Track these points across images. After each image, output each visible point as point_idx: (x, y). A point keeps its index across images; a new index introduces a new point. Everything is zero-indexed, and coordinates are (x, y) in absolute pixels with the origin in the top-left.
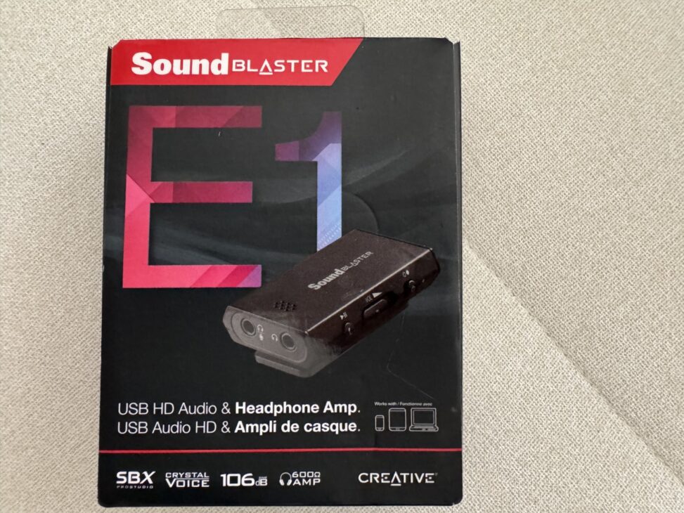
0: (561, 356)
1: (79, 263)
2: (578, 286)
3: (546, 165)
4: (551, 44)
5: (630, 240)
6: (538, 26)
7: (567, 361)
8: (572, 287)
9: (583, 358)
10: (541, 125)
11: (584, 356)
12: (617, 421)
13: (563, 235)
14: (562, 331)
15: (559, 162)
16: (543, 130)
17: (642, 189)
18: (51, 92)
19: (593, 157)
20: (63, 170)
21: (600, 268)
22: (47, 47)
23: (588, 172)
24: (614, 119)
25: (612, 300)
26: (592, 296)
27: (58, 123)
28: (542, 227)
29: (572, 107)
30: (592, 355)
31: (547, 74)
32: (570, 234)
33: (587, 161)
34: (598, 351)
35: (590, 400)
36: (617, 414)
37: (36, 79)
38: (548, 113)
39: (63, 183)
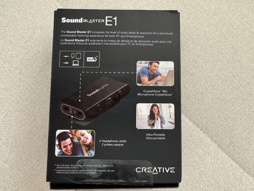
0: (224, 154)
1: (40, 142)
2: (227, 128)
3: (210, 84)
4: (207, 39)
5: (244, 109)
6: (201, 33)
7: (227, 156)
8: (225, 128)
9: (232, 154)
10: (206, 70)
11: (232, 153)
12: (247, 176)
13: (220, 109)
14: (223, 145)
15: (215, 82)
16: (207, 71)
17: (246, 89)
18: (21, 78)
19: (227, 79)
20: (30, 107)
21: (235, 120)
22: (18, 61)
23: (226, 85)
24: (233, 64)
25: (240, 132)
26: (233, 131)
27: (25, 89)
28: (212, 107)
29: (217, 61)
30: (236, 153)
31: (207, 50)
32: (222, 109)
33: (225, 81)
34: (237, 151)
35: (237, 169)
36: (247, 173)
37: (15, 74)
38: (208, 65)
39: (30, 112)
